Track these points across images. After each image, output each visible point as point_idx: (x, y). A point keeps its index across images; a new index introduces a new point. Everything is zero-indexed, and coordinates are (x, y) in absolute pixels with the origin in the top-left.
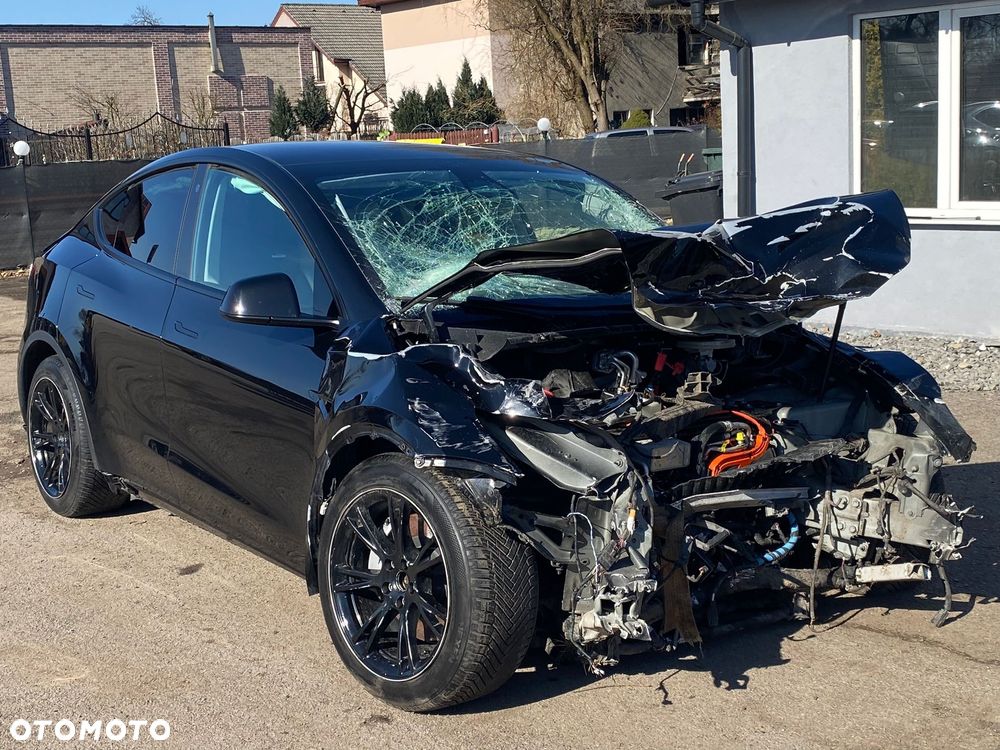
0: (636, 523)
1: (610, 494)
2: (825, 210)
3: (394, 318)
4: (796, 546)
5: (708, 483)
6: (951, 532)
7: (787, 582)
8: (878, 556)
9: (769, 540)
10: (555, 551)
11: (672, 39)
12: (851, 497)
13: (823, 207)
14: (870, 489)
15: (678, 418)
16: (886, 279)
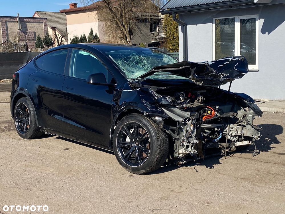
0: (193, 128)
1: (186, 122)
2: (230, 59)
3: (130, 83)
4: (221, 137)
5: (203, 122)
6: (257, 133)
7: (220, 146)
8: (240, 140)
9: (215, 137)
10: (174, 136)
11: (148, 25)
12: (234, 126)
13: (229, 58)
14: (238, 124)
15: (196, 107)
16: (244, 75)
